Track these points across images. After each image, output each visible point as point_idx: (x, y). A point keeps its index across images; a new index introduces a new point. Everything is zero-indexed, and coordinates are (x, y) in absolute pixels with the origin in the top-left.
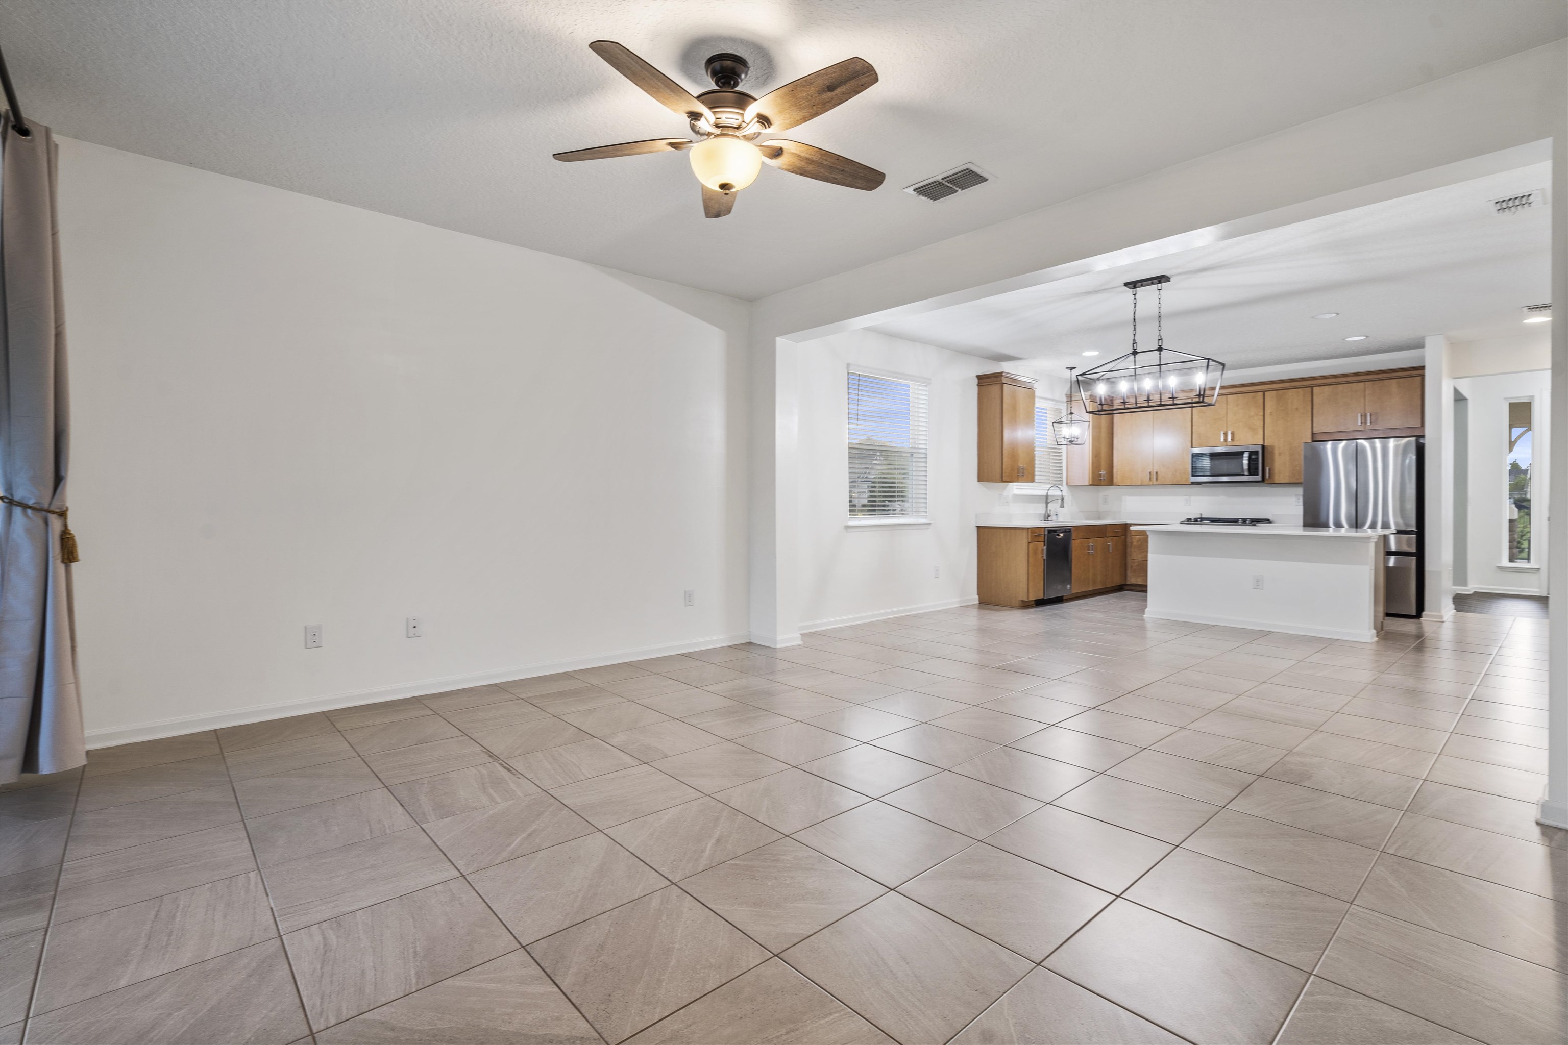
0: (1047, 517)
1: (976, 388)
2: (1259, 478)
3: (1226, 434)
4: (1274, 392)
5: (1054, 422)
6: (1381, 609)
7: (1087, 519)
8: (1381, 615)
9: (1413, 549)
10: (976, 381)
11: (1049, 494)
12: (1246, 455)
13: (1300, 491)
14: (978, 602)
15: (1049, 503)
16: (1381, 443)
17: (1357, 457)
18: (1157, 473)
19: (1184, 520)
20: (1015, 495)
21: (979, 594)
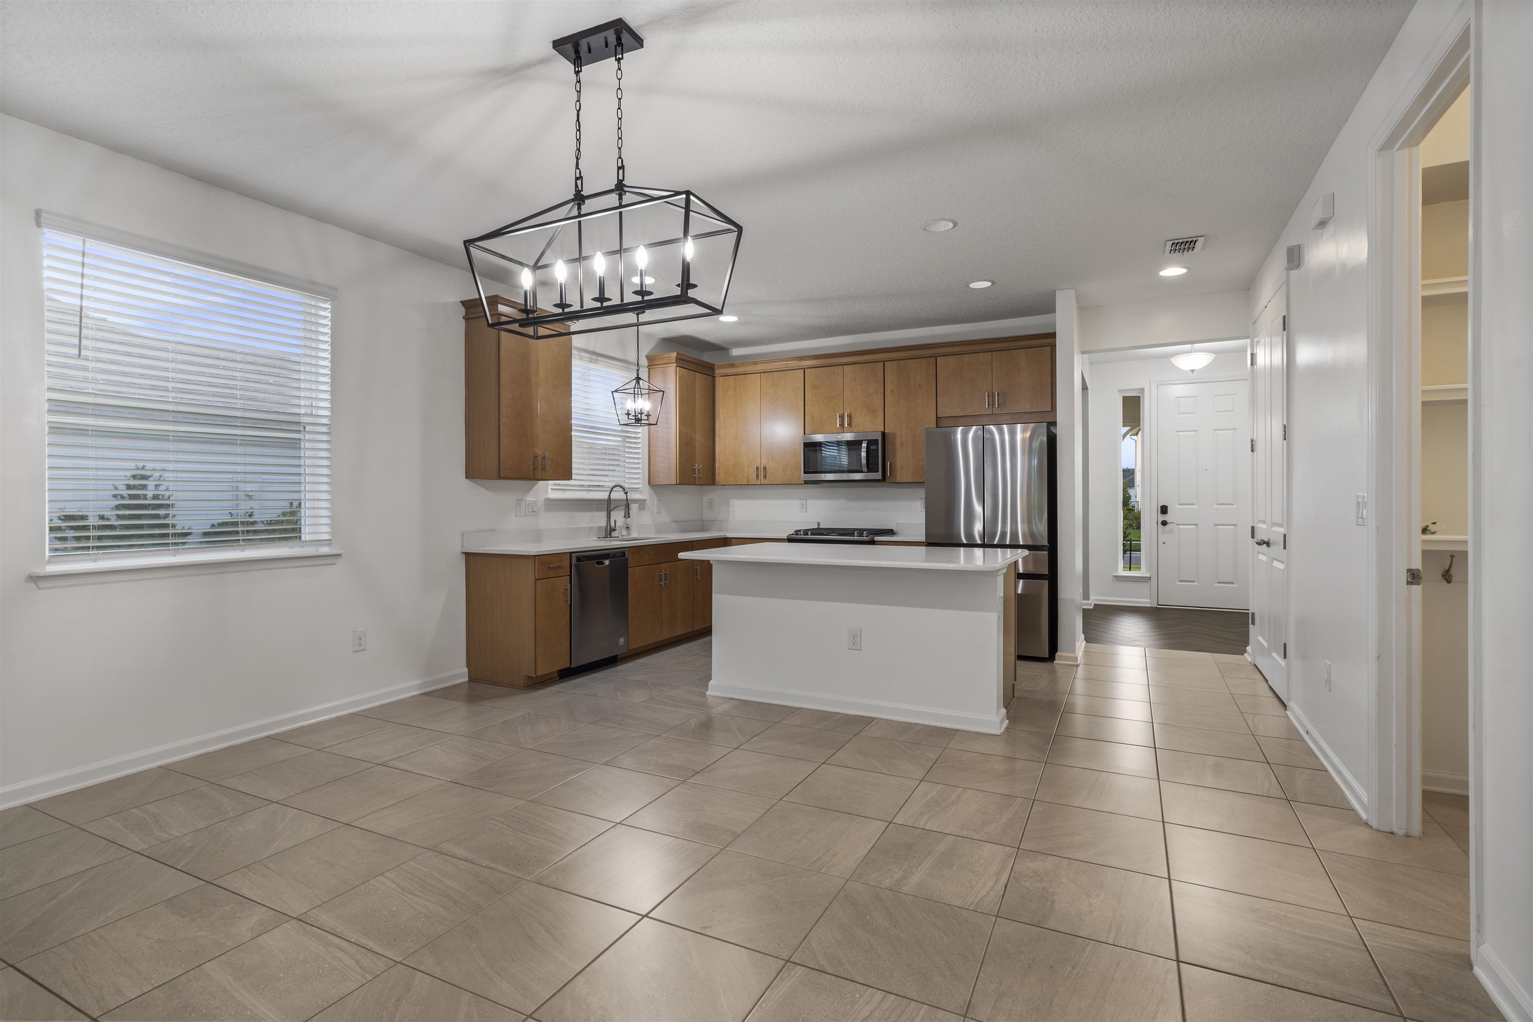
0: (609, 531)
1: (463, 323)
2: (878, 475)
3: (842, 417)
4: (895, 362)
5: (616, 391)
6: (1012, 649)
7: (684, 530)
8: (1013, 657)
9: (1045, 571)
10: (462, 311)
11: (612, 497)
12: (864, 445)
13: (921, 492)
14: (467, 679)
15: (611, 511)
16: (1008, 428)
17: (985, 446)
18: (765, 468)
19: (792, 533)
20: (549, 501)
21: (468, 666)
